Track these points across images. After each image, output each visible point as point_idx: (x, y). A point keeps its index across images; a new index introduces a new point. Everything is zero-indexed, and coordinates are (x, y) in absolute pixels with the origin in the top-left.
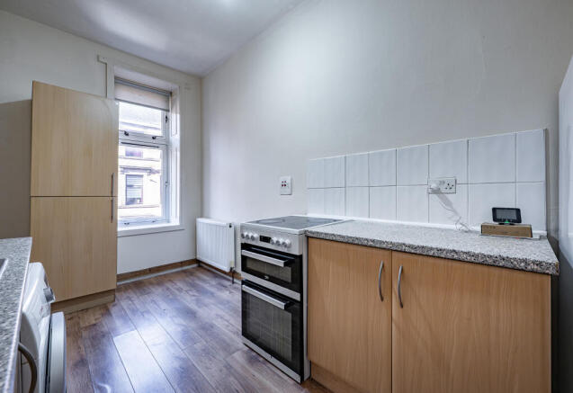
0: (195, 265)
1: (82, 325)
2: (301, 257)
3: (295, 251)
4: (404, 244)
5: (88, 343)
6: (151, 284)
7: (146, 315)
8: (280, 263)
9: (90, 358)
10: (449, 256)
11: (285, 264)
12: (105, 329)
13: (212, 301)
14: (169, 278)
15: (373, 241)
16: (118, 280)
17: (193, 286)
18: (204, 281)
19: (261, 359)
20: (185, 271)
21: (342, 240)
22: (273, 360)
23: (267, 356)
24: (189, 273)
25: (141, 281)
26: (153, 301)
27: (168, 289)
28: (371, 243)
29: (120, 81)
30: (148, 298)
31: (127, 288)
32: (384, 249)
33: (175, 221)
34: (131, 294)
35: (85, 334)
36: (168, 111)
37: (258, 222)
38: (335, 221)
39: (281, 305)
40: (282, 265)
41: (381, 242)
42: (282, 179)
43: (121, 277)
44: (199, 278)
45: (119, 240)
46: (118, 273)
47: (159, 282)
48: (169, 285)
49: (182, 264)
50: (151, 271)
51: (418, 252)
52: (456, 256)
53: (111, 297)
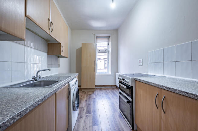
0: (115, 87)
1: (89, 94)
2: (132, 87)
3: (130, 84)
4: (165, 86)
5: (88, 97)
6: (103, 89)
7: (100, 96)
8: (125, 87)
9: (88, 100)
10: (184, 94)
11: (127, 88)
12: (92, 96)
13: (116, 98)
14: (108, 89)
15: (154, 84)
16: (96, 87)
17: (113, 92)
18: (116, 92)
19: (123, 117)
20: (112, 88)
21: (144, 82)
22: (125, 119)
23: (124, 117)
24: (114, 89)
25: (101, 88)
26: (102, 93)
27: (107, 91)
28: (153, 84)
29: (97, 37)
30: (101, 92)
31: (98, 89)
32: (157, 87)
33: (110, 73)
34: (99, 90)
35: (88, 96)
36: (109, 42)
37: (124, 74)
38: (155, 76)
39: (126, 101)
40: (126, 88)
41: (157, 85)
42: (139, 60)
43: (96, 86)
44: (115, 91)
45: (96, 77)
46: (96, 85)
47: (105, 89)
48: (107, 90)
49: (112, 86)
50: (104, 86)
51: (170, 90)
52: (187, 95)
53: (94, 90)
